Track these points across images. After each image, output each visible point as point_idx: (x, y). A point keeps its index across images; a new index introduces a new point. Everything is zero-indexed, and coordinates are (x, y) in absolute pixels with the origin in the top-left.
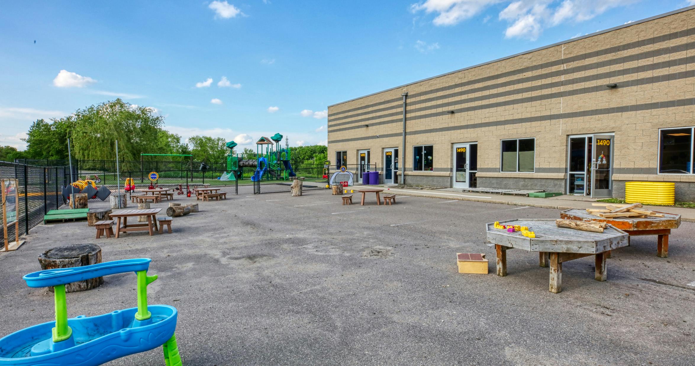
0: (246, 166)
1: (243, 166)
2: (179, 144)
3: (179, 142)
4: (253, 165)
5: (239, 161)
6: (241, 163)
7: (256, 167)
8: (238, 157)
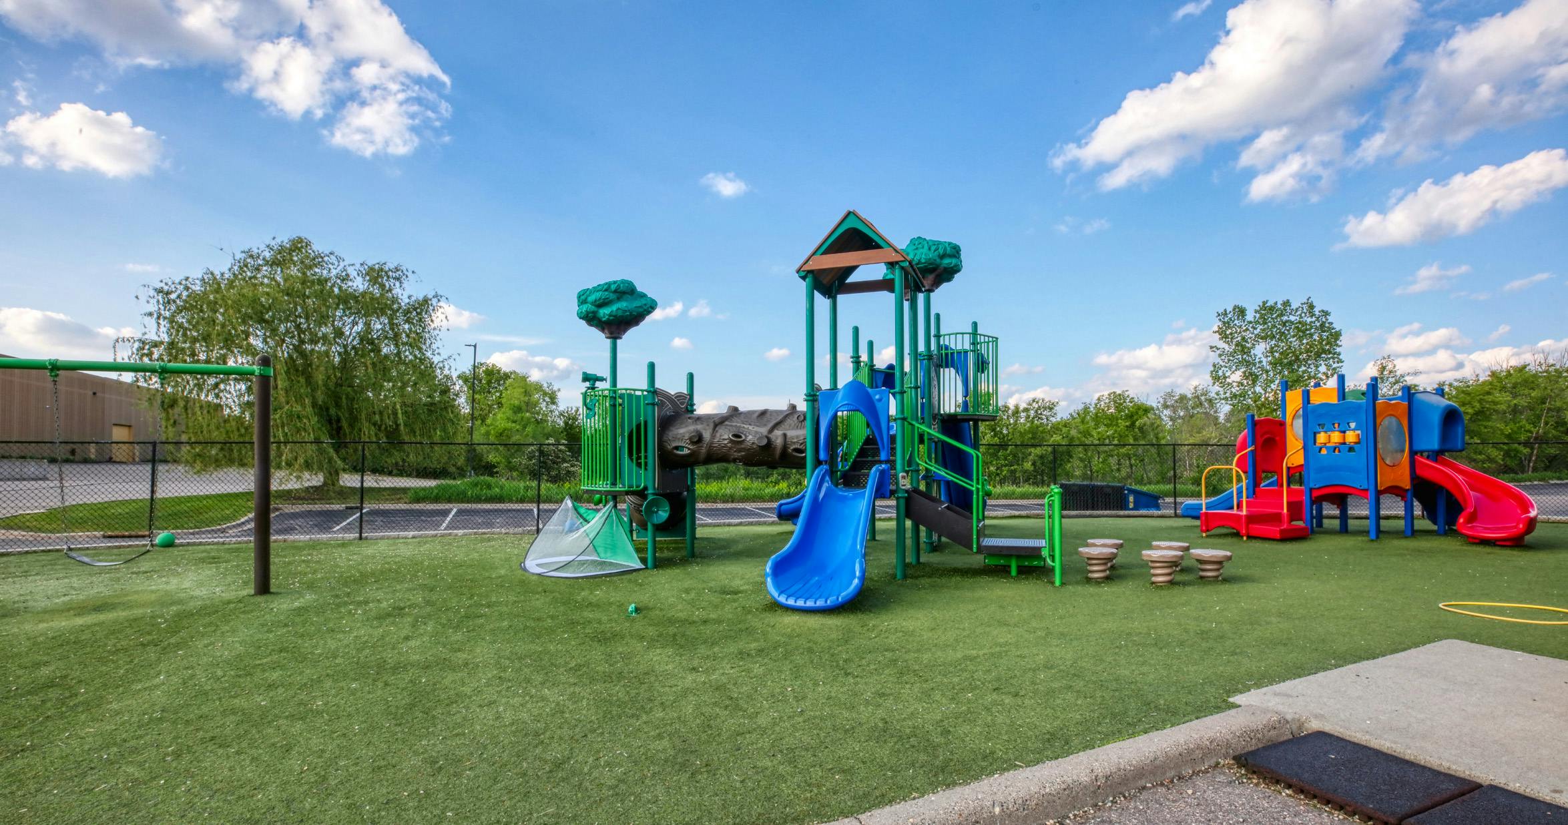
0: (715, 457)
1: (690, 462)
2: (554, 407)
3: (553, 403)
4: (769, 445)
5: (666, 423)
6: (682, 433)
7: (800, 465)
8: (654, 392)
